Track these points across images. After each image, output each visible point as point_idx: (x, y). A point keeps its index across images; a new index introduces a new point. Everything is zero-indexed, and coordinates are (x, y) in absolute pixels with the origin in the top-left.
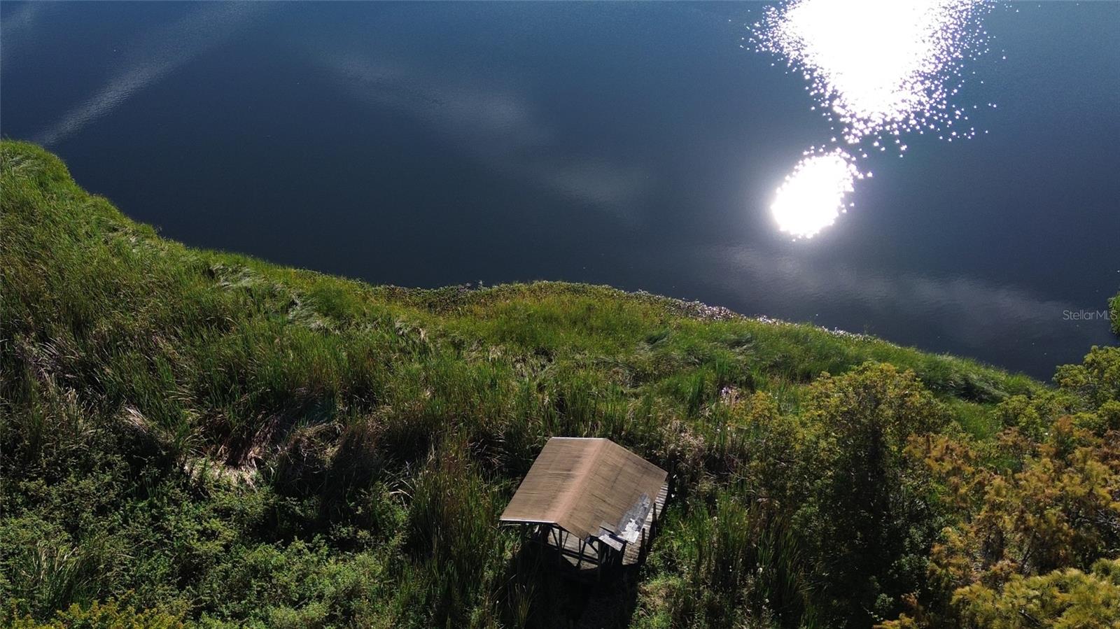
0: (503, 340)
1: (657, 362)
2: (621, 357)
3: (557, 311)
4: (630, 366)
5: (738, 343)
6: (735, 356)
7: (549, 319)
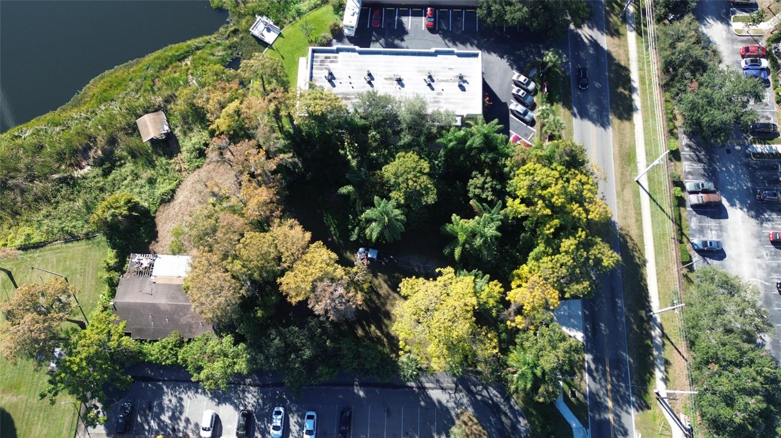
0: (101, 103)
1: (137, 85)
2: (129, 90)
3: (104, 87)
4: (132, 90)
5: (148, 68)
6: (151, 71)
7: (105, 91)
